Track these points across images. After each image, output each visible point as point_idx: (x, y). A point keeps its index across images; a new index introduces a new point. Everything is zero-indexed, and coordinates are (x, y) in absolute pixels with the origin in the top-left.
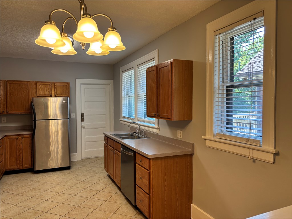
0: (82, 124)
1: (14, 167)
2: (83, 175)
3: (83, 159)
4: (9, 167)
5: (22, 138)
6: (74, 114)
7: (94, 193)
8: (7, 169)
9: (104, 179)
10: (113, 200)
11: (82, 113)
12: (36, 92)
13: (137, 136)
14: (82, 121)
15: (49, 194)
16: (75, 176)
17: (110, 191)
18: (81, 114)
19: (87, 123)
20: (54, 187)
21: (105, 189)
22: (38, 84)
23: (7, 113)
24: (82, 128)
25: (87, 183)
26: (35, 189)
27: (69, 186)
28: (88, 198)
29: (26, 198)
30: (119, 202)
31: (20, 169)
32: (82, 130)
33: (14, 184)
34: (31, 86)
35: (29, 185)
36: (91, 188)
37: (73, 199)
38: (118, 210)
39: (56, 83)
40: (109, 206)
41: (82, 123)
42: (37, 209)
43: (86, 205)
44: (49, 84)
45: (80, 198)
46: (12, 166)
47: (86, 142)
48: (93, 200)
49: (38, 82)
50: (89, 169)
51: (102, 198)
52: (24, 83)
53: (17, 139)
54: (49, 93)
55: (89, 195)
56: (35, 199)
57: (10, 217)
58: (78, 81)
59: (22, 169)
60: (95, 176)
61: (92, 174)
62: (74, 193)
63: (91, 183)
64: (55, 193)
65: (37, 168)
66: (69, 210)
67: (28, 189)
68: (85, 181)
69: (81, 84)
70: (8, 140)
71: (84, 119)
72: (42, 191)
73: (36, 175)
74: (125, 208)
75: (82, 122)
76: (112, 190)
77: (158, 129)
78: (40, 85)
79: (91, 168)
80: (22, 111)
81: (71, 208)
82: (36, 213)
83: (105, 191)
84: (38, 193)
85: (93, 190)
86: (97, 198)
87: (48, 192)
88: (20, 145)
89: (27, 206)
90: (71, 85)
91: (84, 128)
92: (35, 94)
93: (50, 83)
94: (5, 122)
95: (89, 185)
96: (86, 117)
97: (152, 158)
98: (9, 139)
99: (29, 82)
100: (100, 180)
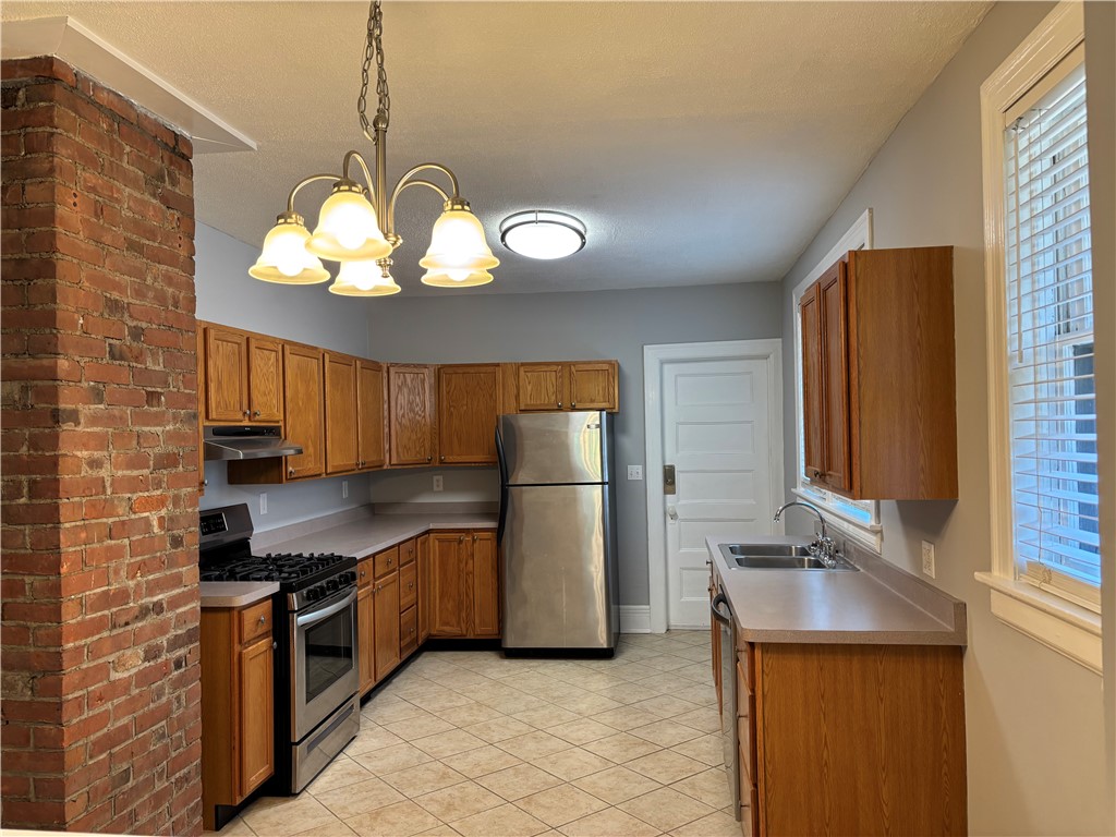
0: (669, 505)
1: (452, 630)
2: (643, 686)
3: (672, 628)
4: (439, 628)
5: (474, 541)
6: (639, 468)
7: (643, 750)
8: (434, 632)
9: (703, 711)
10: (693, 787)
11: (668, 463)
12: (517, 397)
13: (809, 560)
14: (666, 492)
15: (508, 729)
16: (615, 684)
17: (698, 755)
18: (664, 466)
19: (682, 502)
20: (534, 710)
21: (685, 745)
22: (522, 369)
23: (441, 462)
24: (669, 518)
25: (639, 715)
26: (481, 705)
27: (579, 714)
28: (613, 765)
29: (445, 726)
30: (708, 799)
31: (468, 637)
32: (669, 527)
33: (439, 681)
34: (503, 378)
35: (473, 691)
36: (642, 734)
37: (569, 757)
38: (689, 826)
39: (575, 364)
40: (663, 804)
41: (668, 501)
42: (453, 765)
43: (595, 783)
44: (555, 368)
45: (587, 760)
46: (447, 624)
47: (685, 569)
48: (627, 772)
49: (523, 364)
50: (674, 667)
51: (659, 773)
52: (484, 369)
53: (460, 542)
54: (553, 398)
55: (624, 753)
56: (464, 734)
57: (378, 771)
58: (653, 354)
59: (472, 637)
60: (679, 696)
61: (673, 685)
62: (580, 740)
63: (651, 716)
64: (525, 728)
65: (511, 642)
66: (536, 789)
67: (463, 701)
68: (636, 706)
69: (662, 363)
70: (437, 542)
71: (673, 483)
72: (497, 714)
73: (506, 662)
74: (716, 827)
75: (668, 496)
76: (709, 753)
77: (879, 535)
78: (529, 374)
79: (679, 666)
80: (479, 458)
81: (545, 783)
82: (444, 776)
83: (683, 752)
84: (483, 719)
85: (645, 742)
86: (643, 769)
87: (511, 720)
88: (466, 563)
89: (435, 749)
90: (627, 368)
91: (674, 517)
92: (514, 404)
93: (557, 364)
94: (441, 488)
95: (640, 722)
96: (680, 479)
97: (762, 644)
98: (440, 540)
99: (498, 365)
100: (687, 711)
